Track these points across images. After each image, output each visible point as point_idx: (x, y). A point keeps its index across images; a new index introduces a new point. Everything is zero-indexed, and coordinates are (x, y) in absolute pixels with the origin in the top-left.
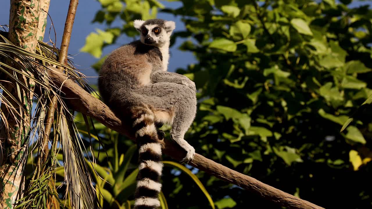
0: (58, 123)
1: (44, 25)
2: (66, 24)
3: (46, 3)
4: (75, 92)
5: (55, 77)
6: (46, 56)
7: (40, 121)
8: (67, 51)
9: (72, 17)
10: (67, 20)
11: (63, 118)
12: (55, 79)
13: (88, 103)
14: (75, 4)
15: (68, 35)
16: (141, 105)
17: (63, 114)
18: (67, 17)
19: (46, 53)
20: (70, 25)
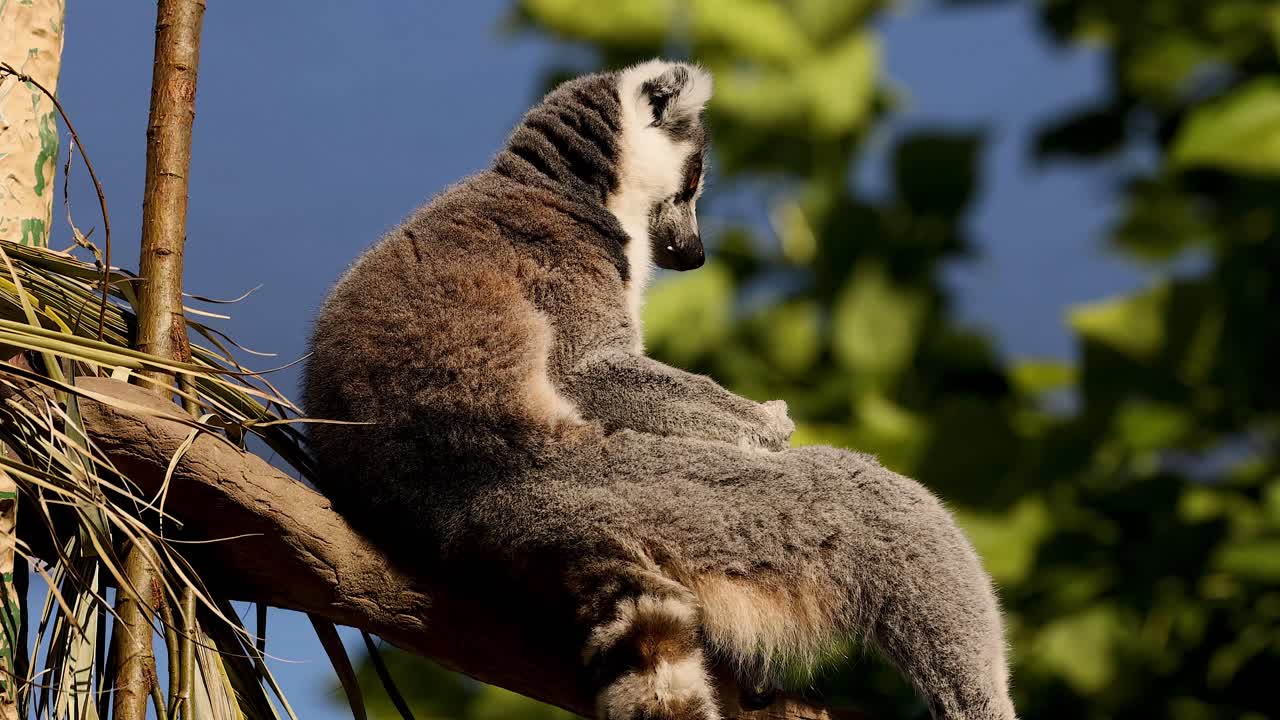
0: (181, 687)
1: (43, 157)
2: (153, 134)
3: (41, 33)
4: (247, 501)
5: (125, 436)
6: (68, 322)
7: (74, 687)
8: (178, 282)
9: (178, 87)
10: (153, 109)
11: (202, 658)
12: (127, 443)
13: (329, 555)
14: (188, 13)
15: (172, 189)
16: (607, 548)
17: (200, 637)
18: (154, 92)
19: (64, 305)
20: (174, 132)
